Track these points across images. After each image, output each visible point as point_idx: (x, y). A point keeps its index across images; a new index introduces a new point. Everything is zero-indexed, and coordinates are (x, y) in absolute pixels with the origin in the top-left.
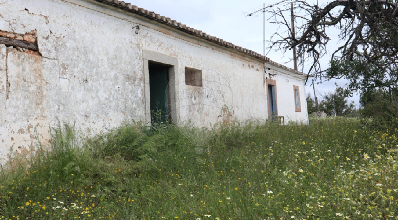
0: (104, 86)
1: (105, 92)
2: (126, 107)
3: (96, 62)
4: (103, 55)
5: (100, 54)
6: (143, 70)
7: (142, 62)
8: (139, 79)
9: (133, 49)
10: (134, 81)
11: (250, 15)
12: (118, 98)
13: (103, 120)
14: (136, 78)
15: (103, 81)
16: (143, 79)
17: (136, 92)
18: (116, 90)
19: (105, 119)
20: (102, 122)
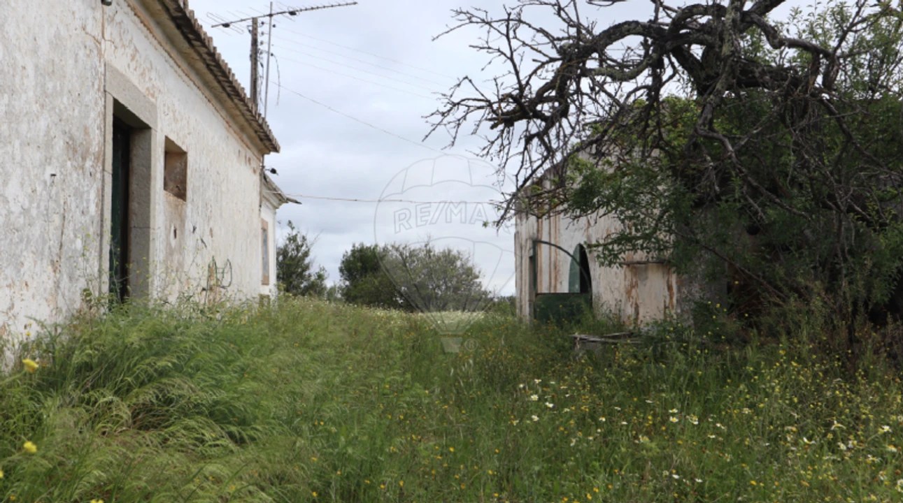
0: (21, 166)
1: (22, 185)
2: (61, 246)
3: (9, 72)
4: (26, 53)
5: (20, 50)
6: (102, 126)
7: (103, 99)
8: (94, 154)
9: (88, 52)
10: (84, 159)
11: (226, 25)
12: (47, 210)
13: (9, 286)
14: (87, 150)
15: (21, 145)
16: (101, 159)
17: (85, 196)
18: (45, 182)
19: (13, 282)
20: (7, 290)
